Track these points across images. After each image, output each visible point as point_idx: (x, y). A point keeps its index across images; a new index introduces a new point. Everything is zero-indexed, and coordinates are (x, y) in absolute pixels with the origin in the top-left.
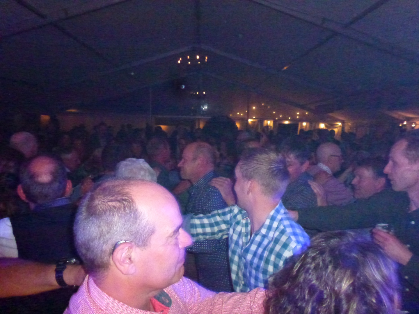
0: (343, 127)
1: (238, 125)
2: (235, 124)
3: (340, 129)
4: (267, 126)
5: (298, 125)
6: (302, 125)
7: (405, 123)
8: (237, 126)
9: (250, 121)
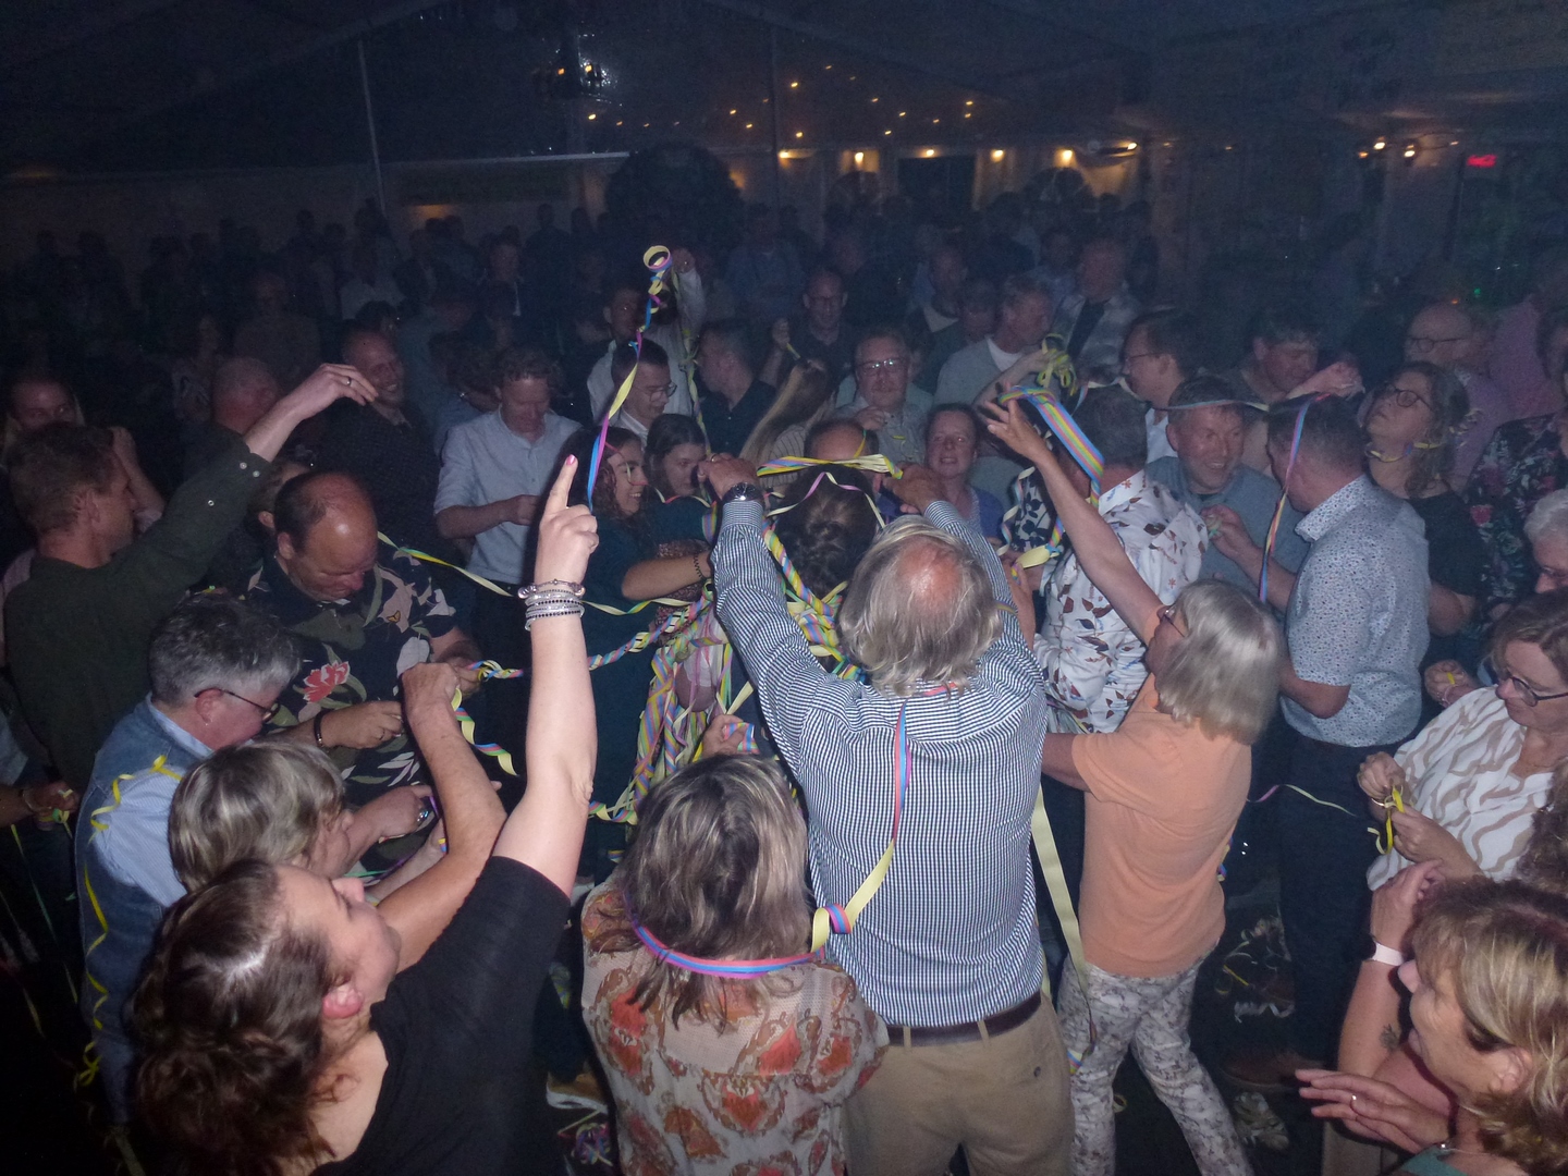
0: (1143, 158)
1: (738, 179)
2: (727, 174)
3: (1134, 165)
4: (855, 173)
5: (971, 160)
6: (988, 158)
7: (1380, 146)
8: (733, 182)
9: (784, 155)
